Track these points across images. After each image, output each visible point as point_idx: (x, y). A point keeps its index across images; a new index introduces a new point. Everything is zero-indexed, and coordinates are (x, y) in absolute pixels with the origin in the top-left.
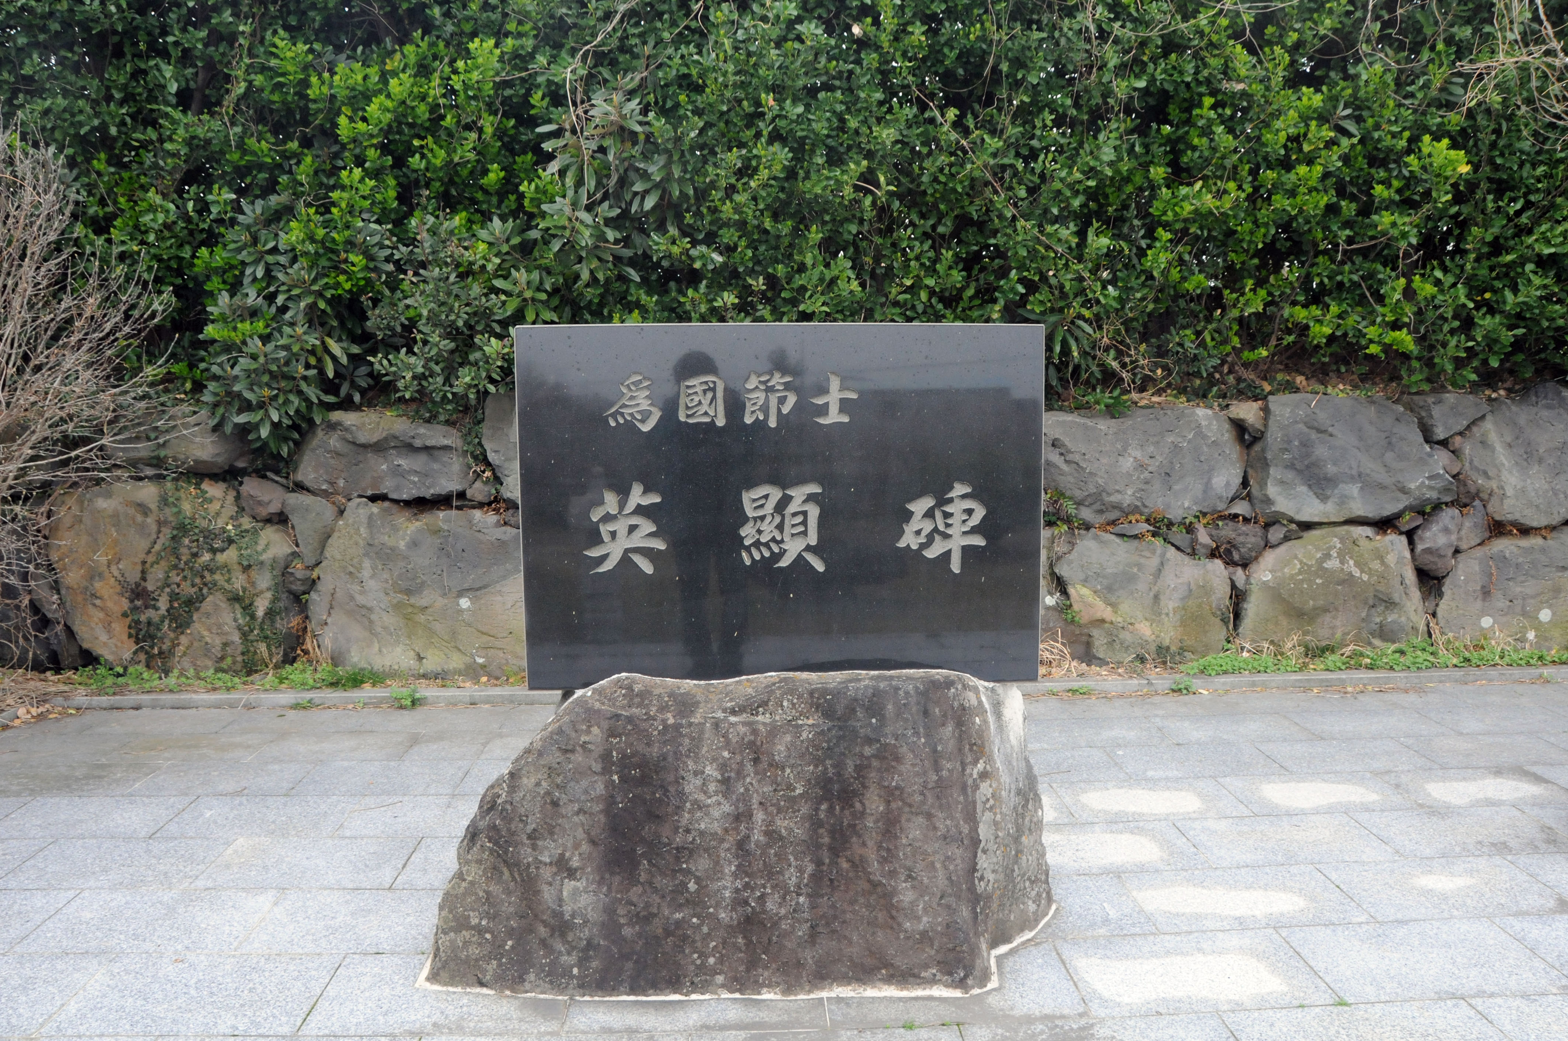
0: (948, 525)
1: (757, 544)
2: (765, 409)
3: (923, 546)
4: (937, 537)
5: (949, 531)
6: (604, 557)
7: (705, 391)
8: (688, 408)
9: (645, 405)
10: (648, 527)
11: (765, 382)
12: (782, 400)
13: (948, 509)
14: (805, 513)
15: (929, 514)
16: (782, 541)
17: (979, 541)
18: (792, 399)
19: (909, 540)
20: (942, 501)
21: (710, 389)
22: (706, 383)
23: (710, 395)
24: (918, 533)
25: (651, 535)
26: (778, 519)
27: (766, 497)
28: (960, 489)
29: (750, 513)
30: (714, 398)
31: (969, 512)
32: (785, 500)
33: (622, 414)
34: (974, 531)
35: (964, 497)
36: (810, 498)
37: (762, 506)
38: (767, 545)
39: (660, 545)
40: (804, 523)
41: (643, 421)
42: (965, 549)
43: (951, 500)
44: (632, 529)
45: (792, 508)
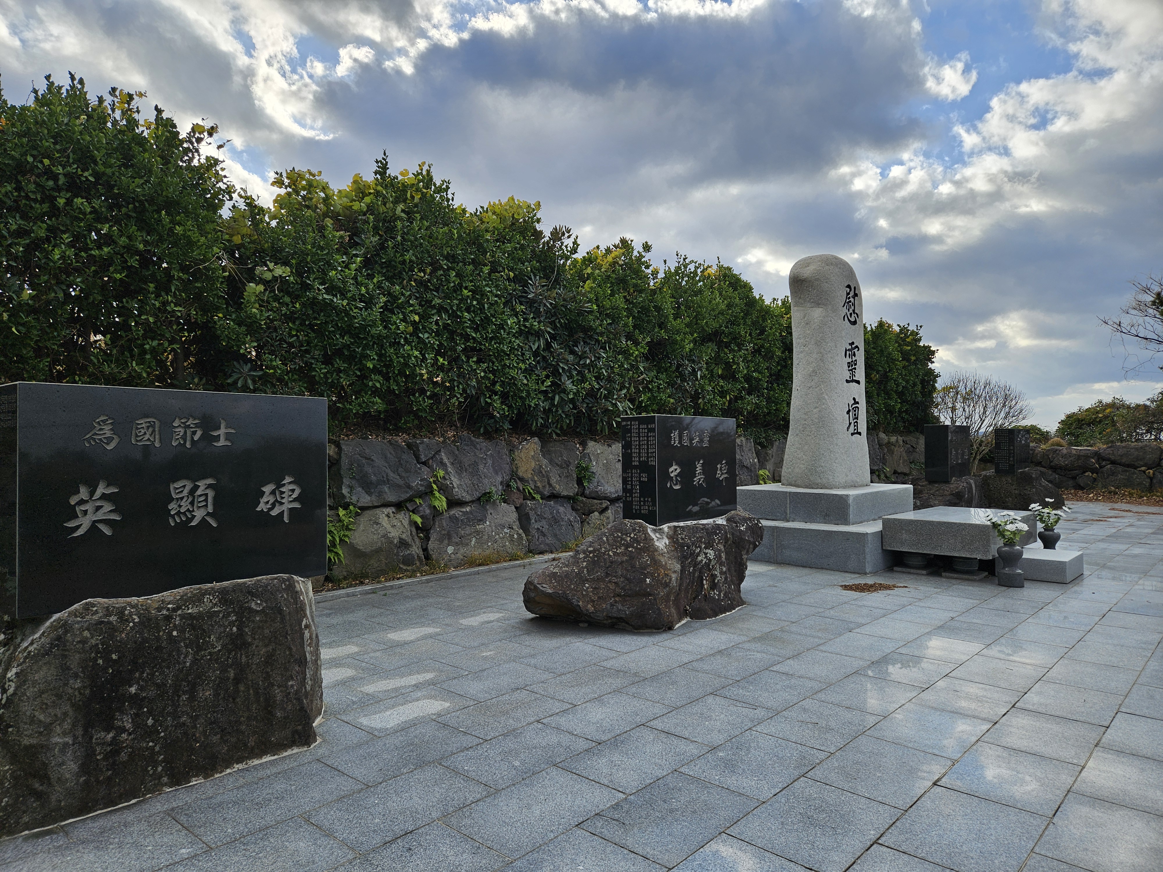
0: (283, 498)
1: (179, 513)
2: (184, 437)
3: (270, 509)
4: (277, 504)
5: (283, 501)
6: (78, 527)
7: (148, 427)
8: (137, 436)
9: (109, 434)
10: (108, 507)
11: (184, 423)
12: (194, 433)
13: (283, 489)
14: (206, 495)
15: (273, 493)
16: (193, 511)
17: (297, 505)
18: (199, 433)
19: (262, 507)
20: (279, 485)
21: (151, 426)
22: (149, 422)
23: (151, 429)
24: (267, 502)
25: (111, 511)
26: (190, 499)
27: (184, 486)
28: (288, 479)
29: (174, 496)
30: (154, 431)
31: (293, 491)
32: (197, 487)
33: (94, 440)
34: (295, 500)
35: (290, 483)
36: (209, 486)
37: (182, 491)
38: (184, 513)
39: (116, 517)
40: (206, 500)
41: (108, 444)
42: (291, 510)
43: (284, 485)
44: (98, 508)
45: (199, 492)
